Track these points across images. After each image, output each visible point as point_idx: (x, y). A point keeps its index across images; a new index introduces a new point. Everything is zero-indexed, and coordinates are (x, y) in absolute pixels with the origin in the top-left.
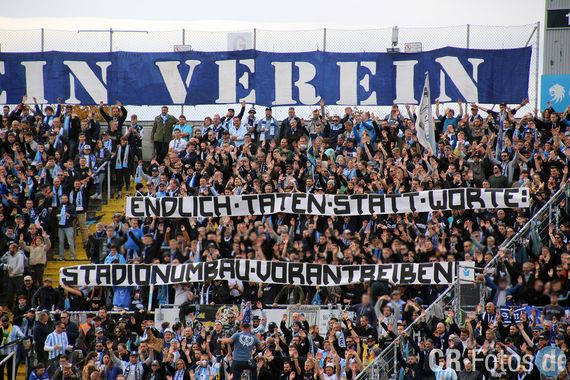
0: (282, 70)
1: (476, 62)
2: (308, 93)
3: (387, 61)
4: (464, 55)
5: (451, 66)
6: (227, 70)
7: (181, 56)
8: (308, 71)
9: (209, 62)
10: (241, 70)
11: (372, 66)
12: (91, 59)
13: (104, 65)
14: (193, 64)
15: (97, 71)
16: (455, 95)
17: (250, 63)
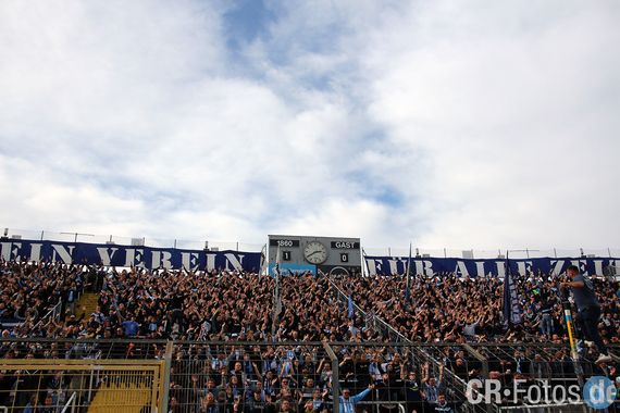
0: (156, 256)
1: (241, 257)
2: (167, 265)
3: (204, 254)
4: (236, 254)
5: (231, 257)
6: (130, 254)
7: (109, 246)
8: (168, 255)
9: (122, 250)
10: (136, 254)
11: (197, 255)
12: (66, 245)
13: (71, 248)
14: (114, 249)
15: (68, 250)
16: (231, 268)
17: (141, 251)
